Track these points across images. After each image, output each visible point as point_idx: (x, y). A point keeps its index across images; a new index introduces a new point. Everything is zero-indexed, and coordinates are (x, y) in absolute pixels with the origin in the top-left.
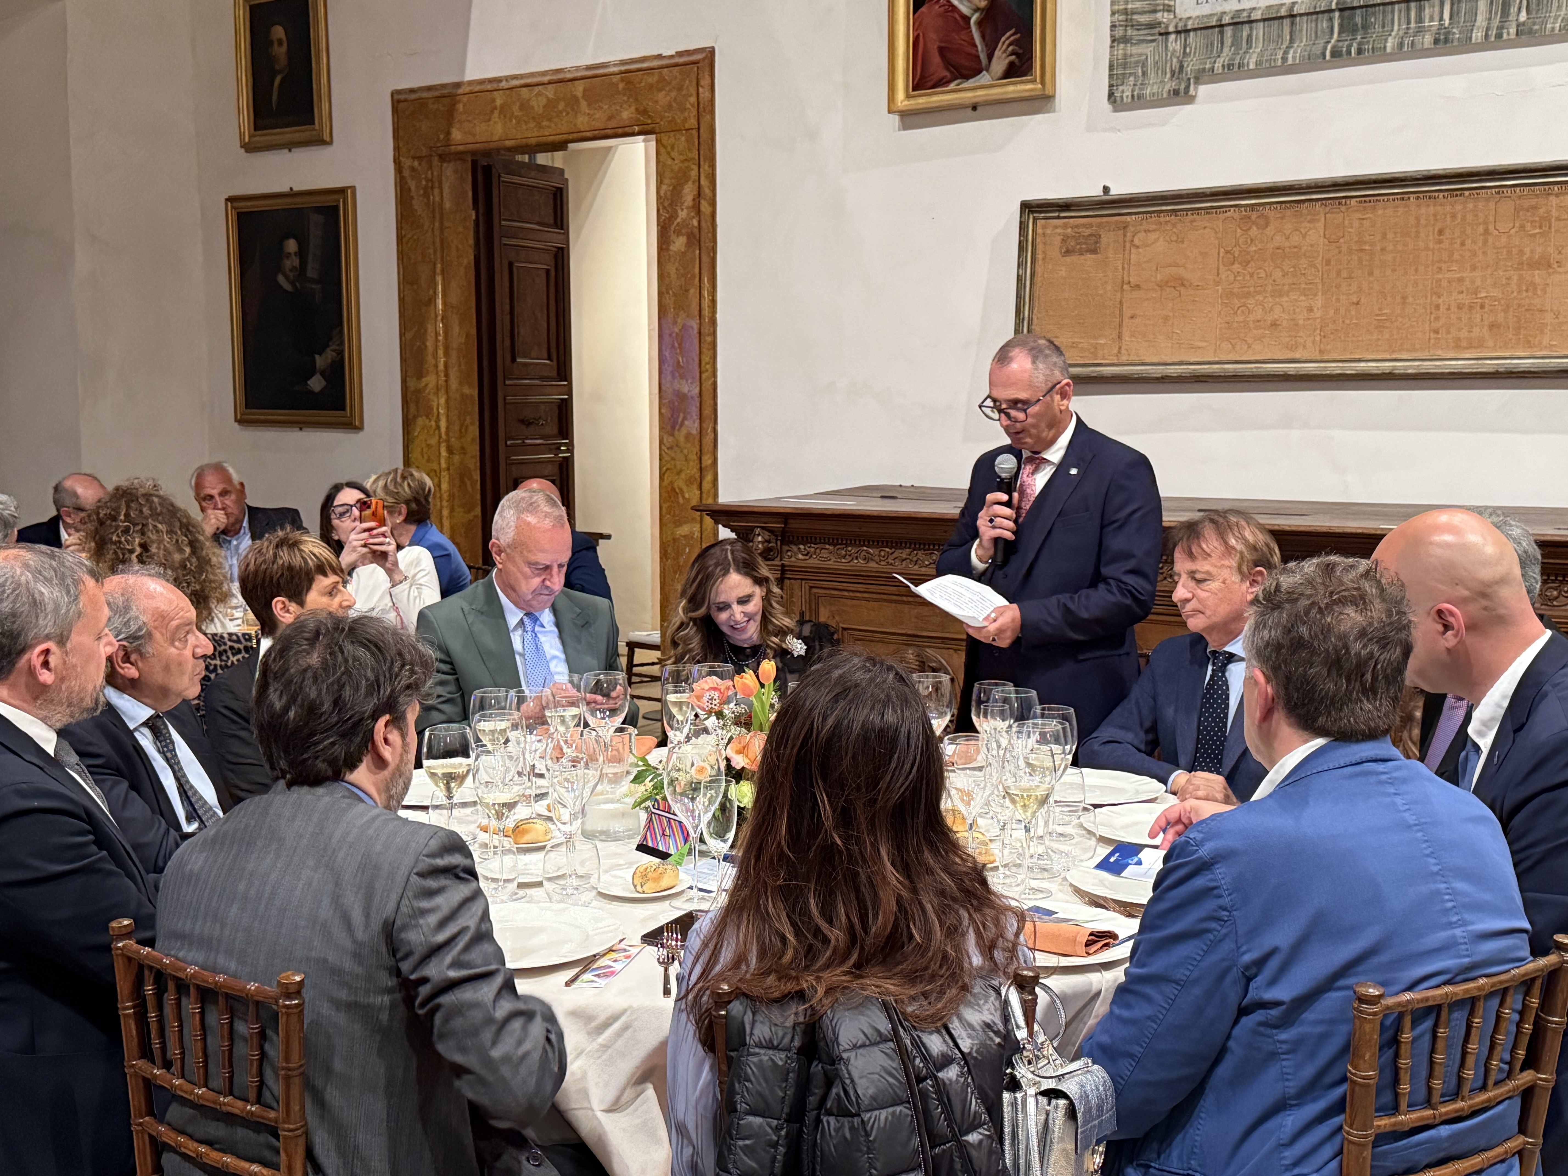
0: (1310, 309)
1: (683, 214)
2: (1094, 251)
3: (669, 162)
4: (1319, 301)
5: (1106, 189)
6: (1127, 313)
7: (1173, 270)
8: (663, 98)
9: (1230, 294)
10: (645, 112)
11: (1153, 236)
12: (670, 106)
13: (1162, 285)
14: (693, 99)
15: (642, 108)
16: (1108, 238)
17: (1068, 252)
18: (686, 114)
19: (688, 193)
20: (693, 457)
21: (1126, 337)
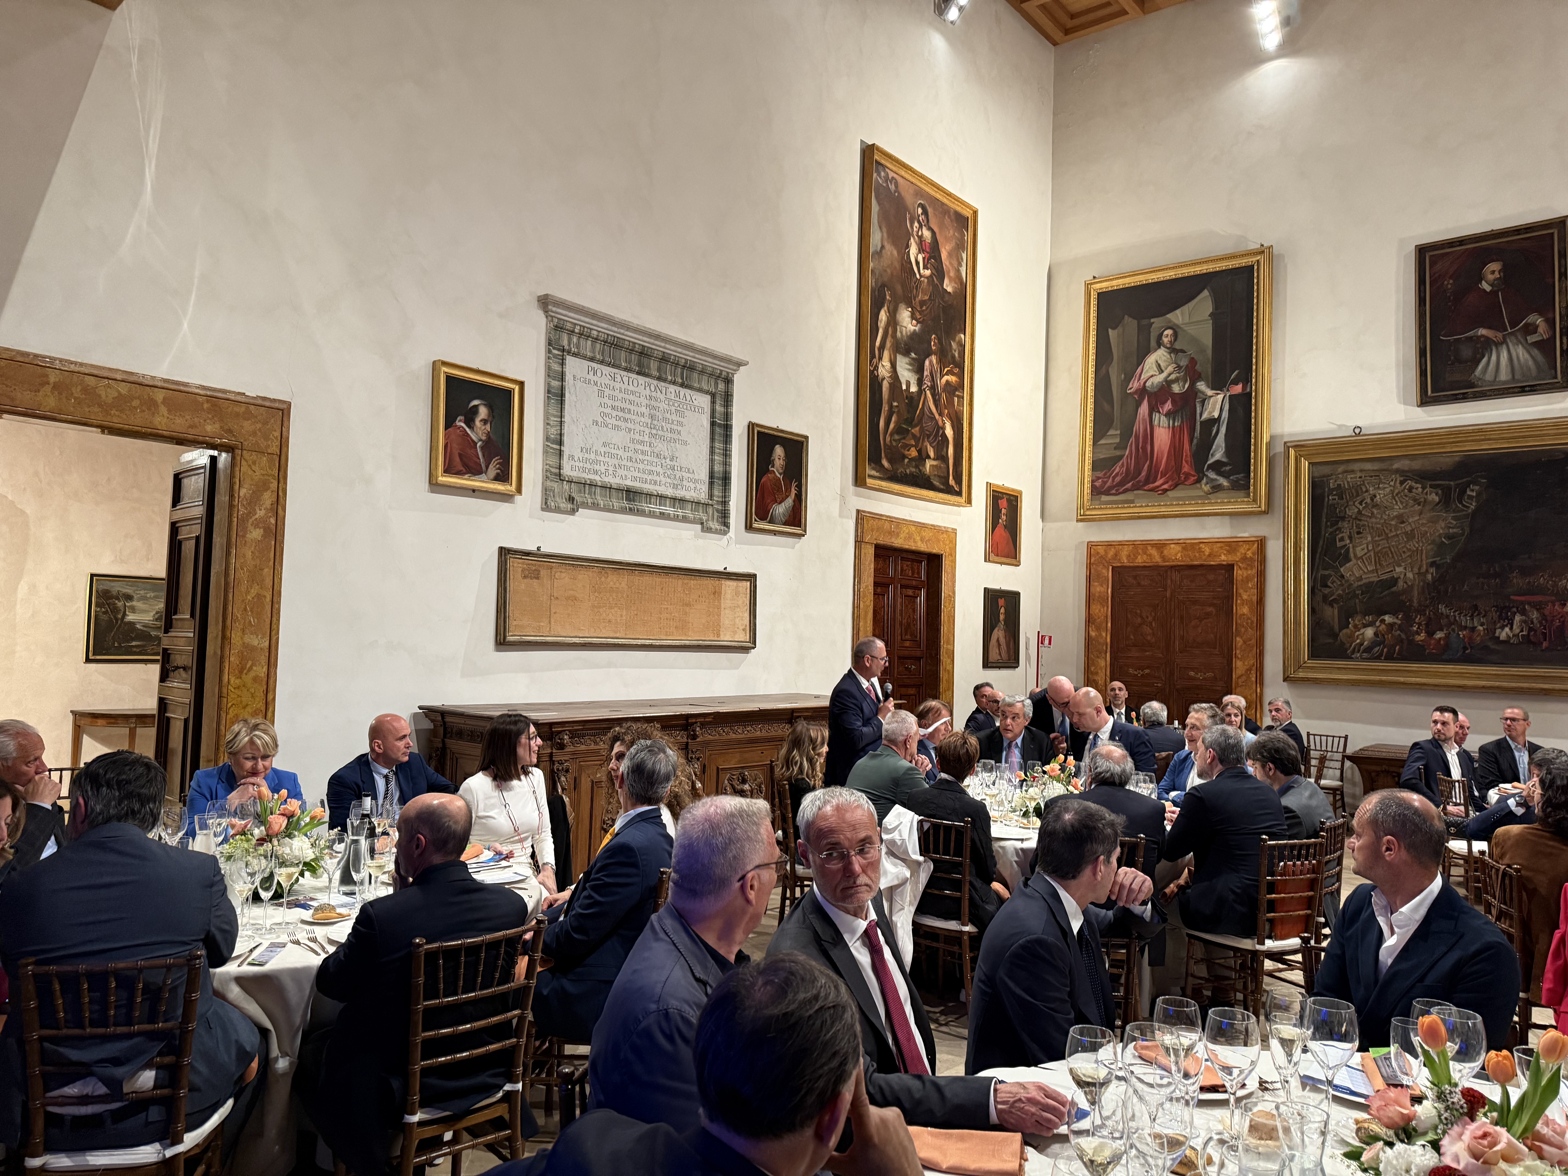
0: (621, 616)
1: (260, 513)
2: (538, 578)
3: (250, 472)
4: (624, 613)
5: (539, 548)
6: (553, 611)
7: (571, 592)
8: (247, 425)
9: (593, 606)
10: (230, 431)
11: (563, 575)
12: (254, 433)
13: (567, 598)
14: (277, 434)
15: (226, 427)
16: (543, 573)
17: (525, 577)
18: (269, 443)
19: (268, 498)
20: (260, 694)
21: (552, 623)
